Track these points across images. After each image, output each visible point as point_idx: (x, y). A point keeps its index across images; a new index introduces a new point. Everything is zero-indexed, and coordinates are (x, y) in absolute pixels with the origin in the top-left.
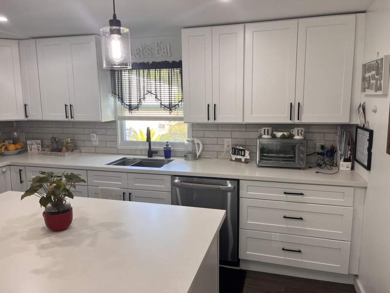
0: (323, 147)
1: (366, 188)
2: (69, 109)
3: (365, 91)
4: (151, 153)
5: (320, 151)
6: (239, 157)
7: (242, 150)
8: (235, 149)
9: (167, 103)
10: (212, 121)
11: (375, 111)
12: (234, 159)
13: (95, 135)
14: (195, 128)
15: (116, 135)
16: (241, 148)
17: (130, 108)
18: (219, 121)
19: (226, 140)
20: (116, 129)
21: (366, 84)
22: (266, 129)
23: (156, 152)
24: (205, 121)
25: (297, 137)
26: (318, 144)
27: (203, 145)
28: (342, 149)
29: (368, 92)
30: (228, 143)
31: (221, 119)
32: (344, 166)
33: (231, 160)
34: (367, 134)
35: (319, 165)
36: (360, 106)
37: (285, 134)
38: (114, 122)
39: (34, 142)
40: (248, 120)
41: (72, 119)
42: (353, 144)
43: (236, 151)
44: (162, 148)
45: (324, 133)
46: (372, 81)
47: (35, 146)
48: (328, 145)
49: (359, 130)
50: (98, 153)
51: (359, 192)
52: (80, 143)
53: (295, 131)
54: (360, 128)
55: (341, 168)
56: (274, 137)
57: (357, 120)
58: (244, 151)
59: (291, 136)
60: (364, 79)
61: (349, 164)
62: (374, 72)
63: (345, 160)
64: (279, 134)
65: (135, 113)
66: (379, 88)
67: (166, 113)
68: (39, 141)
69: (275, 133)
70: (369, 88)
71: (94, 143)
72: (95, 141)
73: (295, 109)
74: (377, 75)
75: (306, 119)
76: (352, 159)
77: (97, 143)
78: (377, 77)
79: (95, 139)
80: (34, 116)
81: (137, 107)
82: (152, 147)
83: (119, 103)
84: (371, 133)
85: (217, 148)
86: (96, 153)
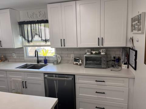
0: (114, 58)
1: (134, 78)
3: (132, 31)
4: (38, 61)
5: (113, 59)
6: (77, 63)
7: (78, 59)
8: (75, 59)
9: (44, 39)
10: (63, 47)
11: (138, 41)
12: (75, 63)
13: (14, 54)
14: (57, 49)
15: (23, 53)
17: (28, 41)
18: (66, 47)
19: (71, 55)
20: (23, 51)
21: (133, 28)
22: (88, 50)
23: (41, 61)
24: (60, 47)
25: (102, 53)
26: (112, 56)
28: (123, 58)
29: (134, 32)
31: (68, 45)
32: (124, 67)
33: (74, 64)
34: (134, 52)
35: (113, 66)
36: (130, 39)
37: (97, 52)
38: (22, 48)
40: (79, 46)
41: (2, 47)
42: (128, 56)
43: (76, 60)
44: (43, 59)
45: (115, 51)
46: (136, 26)
49: (130, 50)
50: (17, 62)
51: (131, 80)
52: (8, 58)
53: (101, 51)
54: (131, 49)
55: (123, 68)
56: (92, 53)
57: (130, 45)
58: (79, 60)
59: (100, 53)
60: (132, 25)
61: (126, 66)
62: (137, 22)
63: (125, 64)
64: (94, 52)
65: (31, 44)
66: (139, 30)
67: (44, 43)
69: (92, 52)
70: (134, 30)
71: (14, 58)
72: (15, 56)
73: (101, 40)
74: (138, 23)
75: (106, 45)
76: (128, 63)
78: (138, 24)
81: (31, 41)
82: (39, 59)
83: (24, 39)
84: (136, 52)
85: (68, 59)
86: (15, 62)
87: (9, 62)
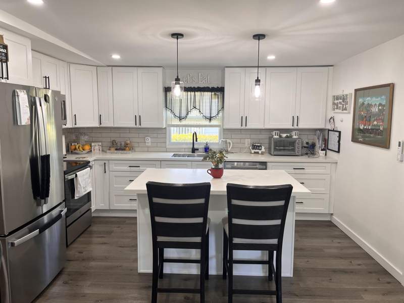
0: (307, 143)
1: (337, 163)
2: (138, 119)
3: (334, 110)
4: (194, 150)
5: (306, 145)
6: (257, 151)
7: (259, 146)
8: (254, 146)
9: (208, 115)
10: (244, 127)
11: (342, 121)
12: (253, 152)
13: (149, 138)
14: (227, 132)
15: (165, 138)
16: (259, 145)
17: (180, 119)
18: (247, 127)
19: (246, 140)
20: (165, 133)
21: (336, 106)
22: (277, 132)
23: (197, 149)
24: (239, 127)
25: (294, 137)
26: (304, 141)
27: (233, 143)
28: (319, 144)
29: (337, 111)
30: (248, 142)
31: (250, 125)
32: (322, 153)
33: (251, 153)
34: (337, 134)
35: (307, 154)
36: (331, 118)
37: (288, 135)
38: (165, 128)
39: (96, 144)
41: (141, 126)
42: (326, 141)
43: (254, 147)
44: (203, 146)
46: (339, 105)
47: (97, 147)
48: (310, 142)
49: (330, 132)
50: (150, 151)
51: (334, 165)
52: (135, 145)
53: (293, 133)
54: (331, 130)
55: (321, 155)
56: (280, 137)
57: (329, 127)
58: (261, 146)
59: (291, 137)
60: (334, 104)
61: (324, 152)
62: (341, 101)
63: (322, 150)
64: (284, 135)
65: (184, 122)
66: (346, 109)
67: (207, 122)
68: (100, 144)
69: (281, 134)
70: (337, 108)
71: (147, 144)
73: (295, 120)
74: (343, 102)
75: (302, 125)
76: (326, 148)
77: (150, 144)
78: (343, 103)
79: (149, 141)
80: (106, 123)
81: (185, 118)
82: (195, 146)
84: (340, 132)
85: (240, 145)
86: (148, 151)
87: (137, 153)
